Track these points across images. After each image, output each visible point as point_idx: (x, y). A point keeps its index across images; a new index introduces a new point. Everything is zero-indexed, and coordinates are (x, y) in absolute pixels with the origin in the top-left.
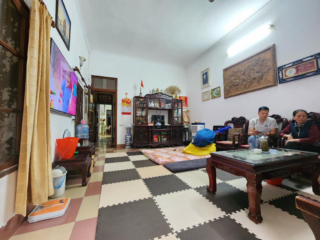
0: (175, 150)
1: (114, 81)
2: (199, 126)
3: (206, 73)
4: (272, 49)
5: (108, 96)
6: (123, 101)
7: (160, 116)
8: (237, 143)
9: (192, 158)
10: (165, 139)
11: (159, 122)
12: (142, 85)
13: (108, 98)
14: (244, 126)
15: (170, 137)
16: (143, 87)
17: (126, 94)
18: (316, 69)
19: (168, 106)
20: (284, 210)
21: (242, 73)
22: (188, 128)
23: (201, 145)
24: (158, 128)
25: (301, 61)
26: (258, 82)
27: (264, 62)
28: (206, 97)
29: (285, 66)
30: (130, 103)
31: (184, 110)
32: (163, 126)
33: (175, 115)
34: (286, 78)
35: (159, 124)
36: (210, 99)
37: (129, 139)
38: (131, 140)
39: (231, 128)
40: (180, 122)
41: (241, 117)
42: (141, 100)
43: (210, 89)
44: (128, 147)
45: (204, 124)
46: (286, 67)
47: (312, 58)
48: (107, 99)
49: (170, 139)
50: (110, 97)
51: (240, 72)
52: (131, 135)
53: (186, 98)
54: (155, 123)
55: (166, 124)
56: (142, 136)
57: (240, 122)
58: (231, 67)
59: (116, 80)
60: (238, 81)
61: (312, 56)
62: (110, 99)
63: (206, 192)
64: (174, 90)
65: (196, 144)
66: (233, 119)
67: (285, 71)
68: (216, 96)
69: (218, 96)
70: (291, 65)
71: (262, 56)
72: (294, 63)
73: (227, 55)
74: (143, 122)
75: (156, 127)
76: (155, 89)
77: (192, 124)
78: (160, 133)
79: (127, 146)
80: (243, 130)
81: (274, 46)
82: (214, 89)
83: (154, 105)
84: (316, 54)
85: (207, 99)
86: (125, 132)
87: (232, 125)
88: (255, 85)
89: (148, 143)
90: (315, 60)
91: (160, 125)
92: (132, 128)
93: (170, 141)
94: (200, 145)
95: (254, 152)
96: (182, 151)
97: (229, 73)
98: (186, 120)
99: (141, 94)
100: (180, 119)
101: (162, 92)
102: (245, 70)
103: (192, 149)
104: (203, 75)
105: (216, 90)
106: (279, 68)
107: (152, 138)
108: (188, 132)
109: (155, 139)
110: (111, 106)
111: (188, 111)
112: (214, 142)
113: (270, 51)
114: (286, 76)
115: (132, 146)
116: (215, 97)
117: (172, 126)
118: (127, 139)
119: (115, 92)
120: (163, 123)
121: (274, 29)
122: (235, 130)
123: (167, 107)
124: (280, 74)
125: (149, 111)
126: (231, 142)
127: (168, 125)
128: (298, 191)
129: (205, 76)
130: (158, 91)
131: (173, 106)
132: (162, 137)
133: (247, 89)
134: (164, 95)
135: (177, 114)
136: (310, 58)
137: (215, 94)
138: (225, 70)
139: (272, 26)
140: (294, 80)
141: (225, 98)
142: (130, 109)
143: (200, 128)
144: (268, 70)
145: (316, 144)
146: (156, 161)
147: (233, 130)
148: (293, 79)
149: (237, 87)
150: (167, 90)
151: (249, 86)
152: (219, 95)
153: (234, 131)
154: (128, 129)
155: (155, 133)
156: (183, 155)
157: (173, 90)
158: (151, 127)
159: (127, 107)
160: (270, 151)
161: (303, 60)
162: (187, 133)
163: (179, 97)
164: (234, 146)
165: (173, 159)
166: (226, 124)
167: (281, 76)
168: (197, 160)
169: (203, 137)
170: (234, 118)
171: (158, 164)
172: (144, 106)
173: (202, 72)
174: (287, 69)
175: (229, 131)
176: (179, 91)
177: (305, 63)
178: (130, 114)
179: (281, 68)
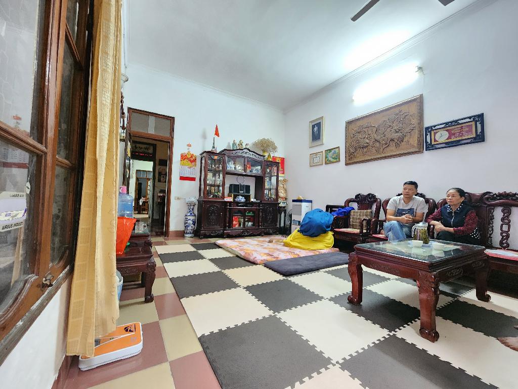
0: (270, 242)
1: (168, 122)
2: (304, 204)
3: (319, 125)
4: (419, 101)
5: (148, 146)
6: (183, 157)
7: (244, 185)
8: (365, 231)
9: (303, 254)
10: (250, 224)
11: (242, 196)
12: (217, 134)
13: (147, 149)
14: (374, 207)
15: (259, 220)
16: (218, 136)
17: (189, 145)
18: (474, 135)
19: (256, 171)
20: (455, 322)
21: (375, 129)
22: (284, 207)
23: (313, 234)
24: (240, 206)
25: (456, 122)
26: (397, 145)
27: (407, 117)
28: (316, 160)
29: (435, 126)
30: (195, 160)
31: (280, 179)
32: (248, 202)
33: (267, 186)
34: (435, 143)
35: (241, 199)
36: (322, 164)
37: (191, 222)
38: (194, 225)
39: (353, 209)
40: (273, 196)
41: (369, 194)
42: (216, 157)
43: (323, 149)
44: (190, 235)
45: (311, 201)
46: (436, 128)
47: (470, 120)
48: (146, 151)
49: (259, 223)
50: (152, 148)
51: (370, 128)
52: (195, 215)
53: (283, 160)
54: (235, 197)
55: (252, 200)
56: (214, 217)
57: (368, 201)
58: (358, 119)
59: (172, 119)
60: (368, 141)
61: (470, 118)
62: (151, 151)
63: (348, 303)
64: (268, 146)
65: (305, 232)
66: (357, 196)
67: (435, 134)
68: (332, 160)
69: (335, 160)
70: (443, 126)
71: (405, 109)
72: (447, 123)
73: (353, 101)
74: (216, 194)
75: (237, 203)
76: (237, 142)
77: (294, 201)
78: (242, 213)
79: (187, 233)
80: (371, 212)
81: (421, 96)
82: (330, 150)
83: (235, 168)
84: (475, 116)
85: (317, 164)
86: (185, 210)
87: (355, 205)
88: (393, 150)
89: (224, 230)
90: (473, 123)
91: (243, 200)
92: (197, 203)
93: (259, 227)
94: (311, 235)
95: (409, 245)
96: (282, 244)
97: (355, 127)
98: (282, 194)
99: (214, 147)
100: (273, 191)
101: (248, 147)
102: (379, 126)
103: (298, 241)
104: (313, 127)
105: (333, 151)
106: (427, 128)
107: (231, 222)
108: (285, 213)
109: (234, 222)
110: (151, 163)
111: (285, 181)
112: (331, 230)
113: (415, 104)
114: (435, 141)
115: (197, 234)
116: (331, 162)
117: (262, 204)
118: (189, 222)
119: (169, 141)
120: (247, 197)
121: (422, 73)
122: (360, 212)
123: (254, 172)
124: (428, 137)
125: (227, 176)
126: (357, 231)
127: (255, 200)
128: (459, 296)
129: (316, 129)
130: (241, 144)
131: (264, 171)
132: (246, 219)
133: (380, 154)
134: (252, 152)
135: (270, 184)
136: (468, 120)
137: (331, 157)
138: (349, 123)
139: (420, 68)
140: (446, 147)
141: (346, 164)
142: (195, 172)
143: (305, 208)
144: (412, 130)
145: (473, 235)
146: (251, 258)
147: (357, 212)
148: (444, 145)
149: (365, 150)
150: (255, 144)
151: (384, 149)
152: (337, 159)
153: (358, 214)
154: (190, 205)
155: (236, 213)
156: (286, 249)
157: (265, 145)
158: (230, 202)
159: (190, 168)
160: (429, 244)
161: (459, 121)
162: (283, 214)
163: (273, 157)
164: (362, 236)
165: (275, 255)
166: (346, 203)
167: (429, 140)
168: (311, 256)
169: (318, 222)
170: (359, 194)
171: (254, 263)
172: (219, 167)
173: (311, 122)
174: (437, 131)
175: (352, 214)
176: (275, 148)
177: (460, 126)
178: (193, 179)
179: (429, 130)
